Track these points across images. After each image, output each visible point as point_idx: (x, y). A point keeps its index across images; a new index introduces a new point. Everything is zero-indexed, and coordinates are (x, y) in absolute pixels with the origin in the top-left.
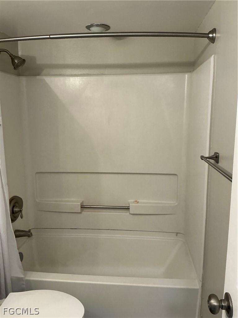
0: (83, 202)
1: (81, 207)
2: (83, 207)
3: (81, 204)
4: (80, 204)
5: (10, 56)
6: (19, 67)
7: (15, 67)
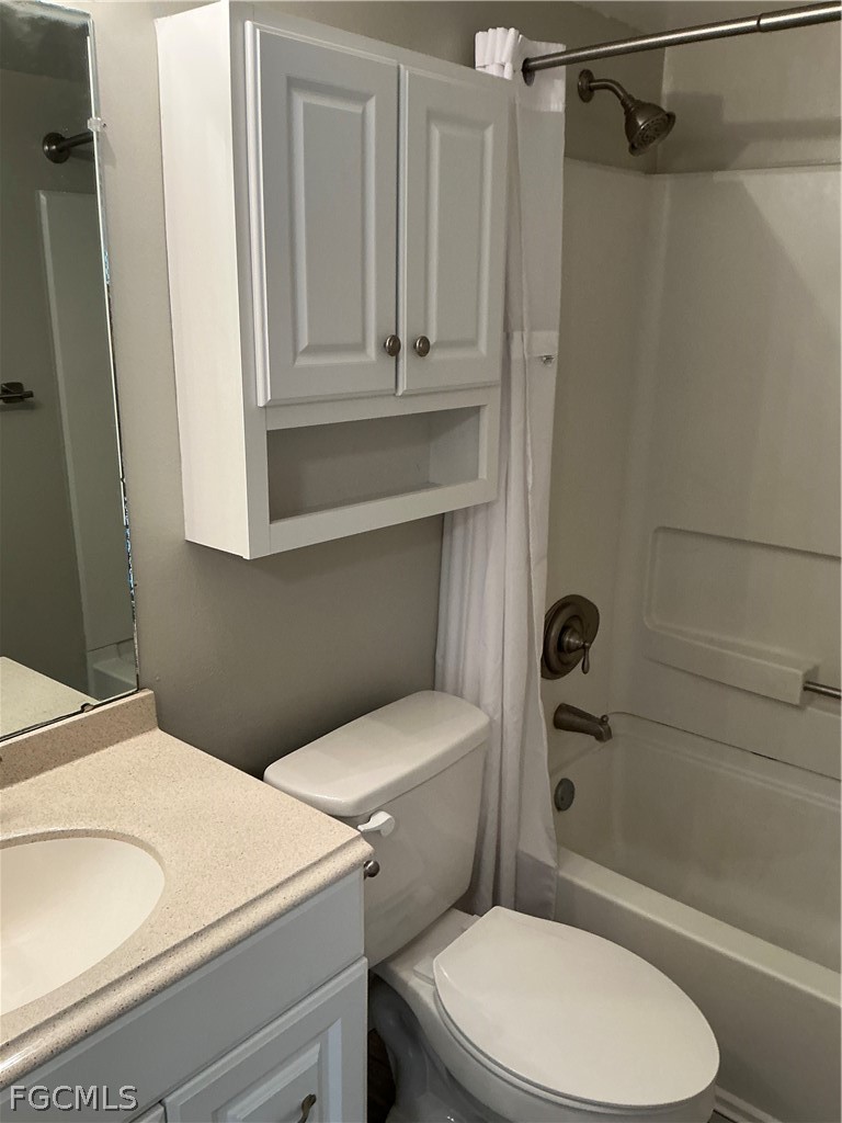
1: (806, 689)
3: (805, 675)
4: (800, 672)
5: (623, 104)
6: (650, 142)
7: (636, 145)
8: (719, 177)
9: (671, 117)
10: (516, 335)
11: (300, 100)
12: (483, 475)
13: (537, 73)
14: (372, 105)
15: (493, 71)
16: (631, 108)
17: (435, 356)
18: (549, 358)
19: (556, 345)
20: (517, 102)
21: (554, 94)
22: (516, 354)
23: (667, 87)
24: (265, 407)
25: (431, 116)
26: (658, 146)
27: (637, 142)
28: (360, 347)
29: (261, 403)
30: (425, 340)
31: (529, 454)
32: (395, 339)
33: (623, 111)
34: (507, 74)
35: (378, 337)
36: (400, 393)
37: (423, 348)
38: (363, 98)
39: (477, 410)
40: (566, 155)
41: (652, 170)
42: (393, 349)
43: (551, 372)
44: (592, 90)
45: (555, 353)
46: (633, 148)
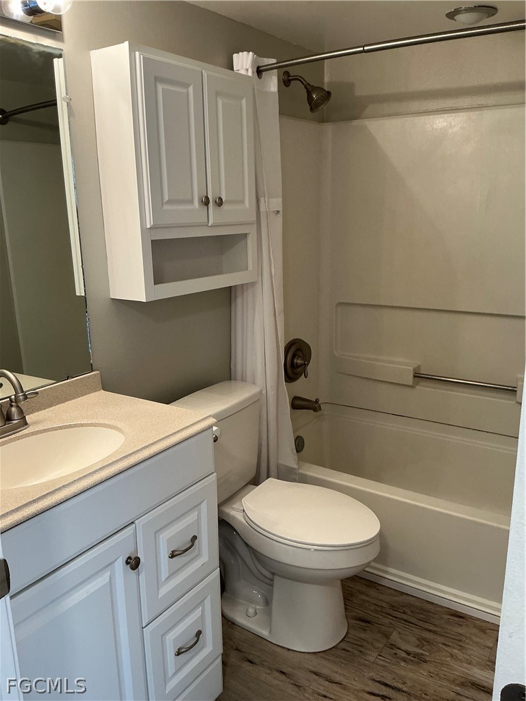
0: (419, 367)
1: (415, 377)
2: (418, 376)
3: (414, 369)
4: (411, 368)
5: (306, 87)
6: (320, 105)
7: (313, 107)
8: (355, 123)
9: (329, 93)
10: (262, 200)
11: (160, 87)
12: (250, 268)
13: (264, 73)
14: (191, 89)
15: (243, 72)
16: (309, 90)
17: (225, 207)
18: (278, 212)
19: (281, 205)
20: (255, 87)
21: (272, 83)
22: (262, 208)
23: (326, 79)
24: (150, 228)
25: (218, 94)
26: (324, 107)
27: (313, 106)
28: (191, 202)
29: (148, 226)
30: (220, 199)
31: (272, 258)
32: (207, 198)
33: (306, 91)
34: (250, 74)
35: (199, 198)
36: (210, 224)
37: (220, 202)
38: (186, 86)
39: (245, 235)
40: (281, 113)
41: (322, 121)
42: (206, 202)
43: (280, 218)
44: (290, 81)
45: (281, 209)
46: (311, 109)
